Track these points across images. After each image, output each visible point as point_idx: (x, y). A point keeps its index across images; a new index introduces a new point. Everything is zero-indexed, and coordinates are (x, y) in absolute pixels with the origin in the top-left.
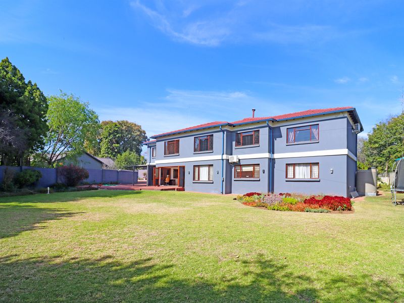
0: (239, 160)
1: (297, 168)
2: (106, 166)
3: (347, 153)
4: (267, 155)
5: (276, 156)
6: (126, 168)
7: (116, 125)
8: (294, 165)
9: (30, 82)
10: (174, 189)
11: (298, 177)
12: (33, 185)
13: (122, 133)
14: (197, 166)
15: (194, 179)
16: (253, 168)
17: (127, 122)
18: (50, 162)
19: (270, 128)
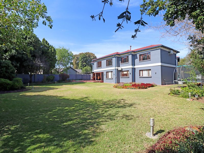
0: (122, 69)
1: (144, 72)
2: (78, 73)
3: (161, 65)
4: (131, 67)
5: (136, 67)
6: (86, 73)
7: (84, 55)
8: (142, 70)
9: (51, 45)
10: (99, 82)
11: (144, 76)
12: (52, 81)
13: (87, 58)
14: (107, 72)
15: (106, 77)
16: (127, 72)
17: (89, 53)
18: (58, 72)
19: (132, 55)
